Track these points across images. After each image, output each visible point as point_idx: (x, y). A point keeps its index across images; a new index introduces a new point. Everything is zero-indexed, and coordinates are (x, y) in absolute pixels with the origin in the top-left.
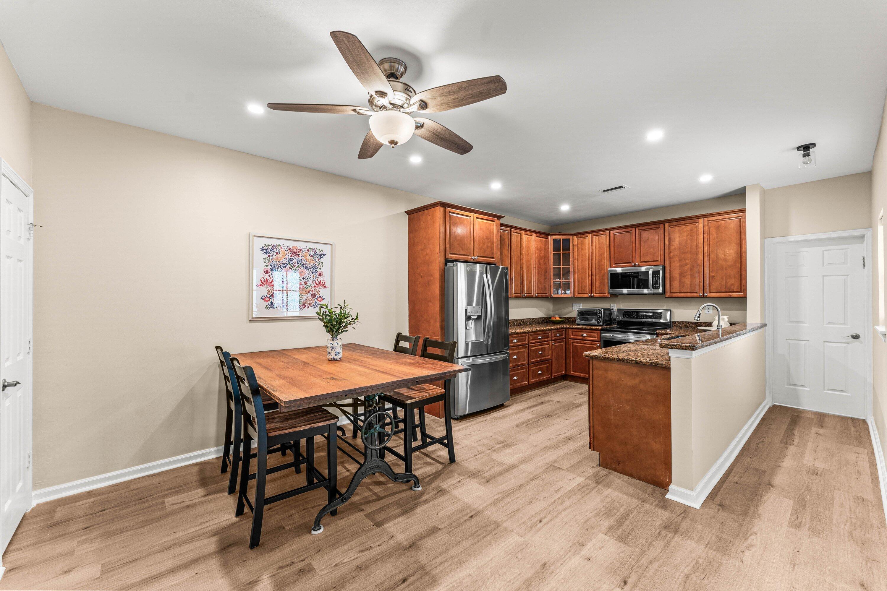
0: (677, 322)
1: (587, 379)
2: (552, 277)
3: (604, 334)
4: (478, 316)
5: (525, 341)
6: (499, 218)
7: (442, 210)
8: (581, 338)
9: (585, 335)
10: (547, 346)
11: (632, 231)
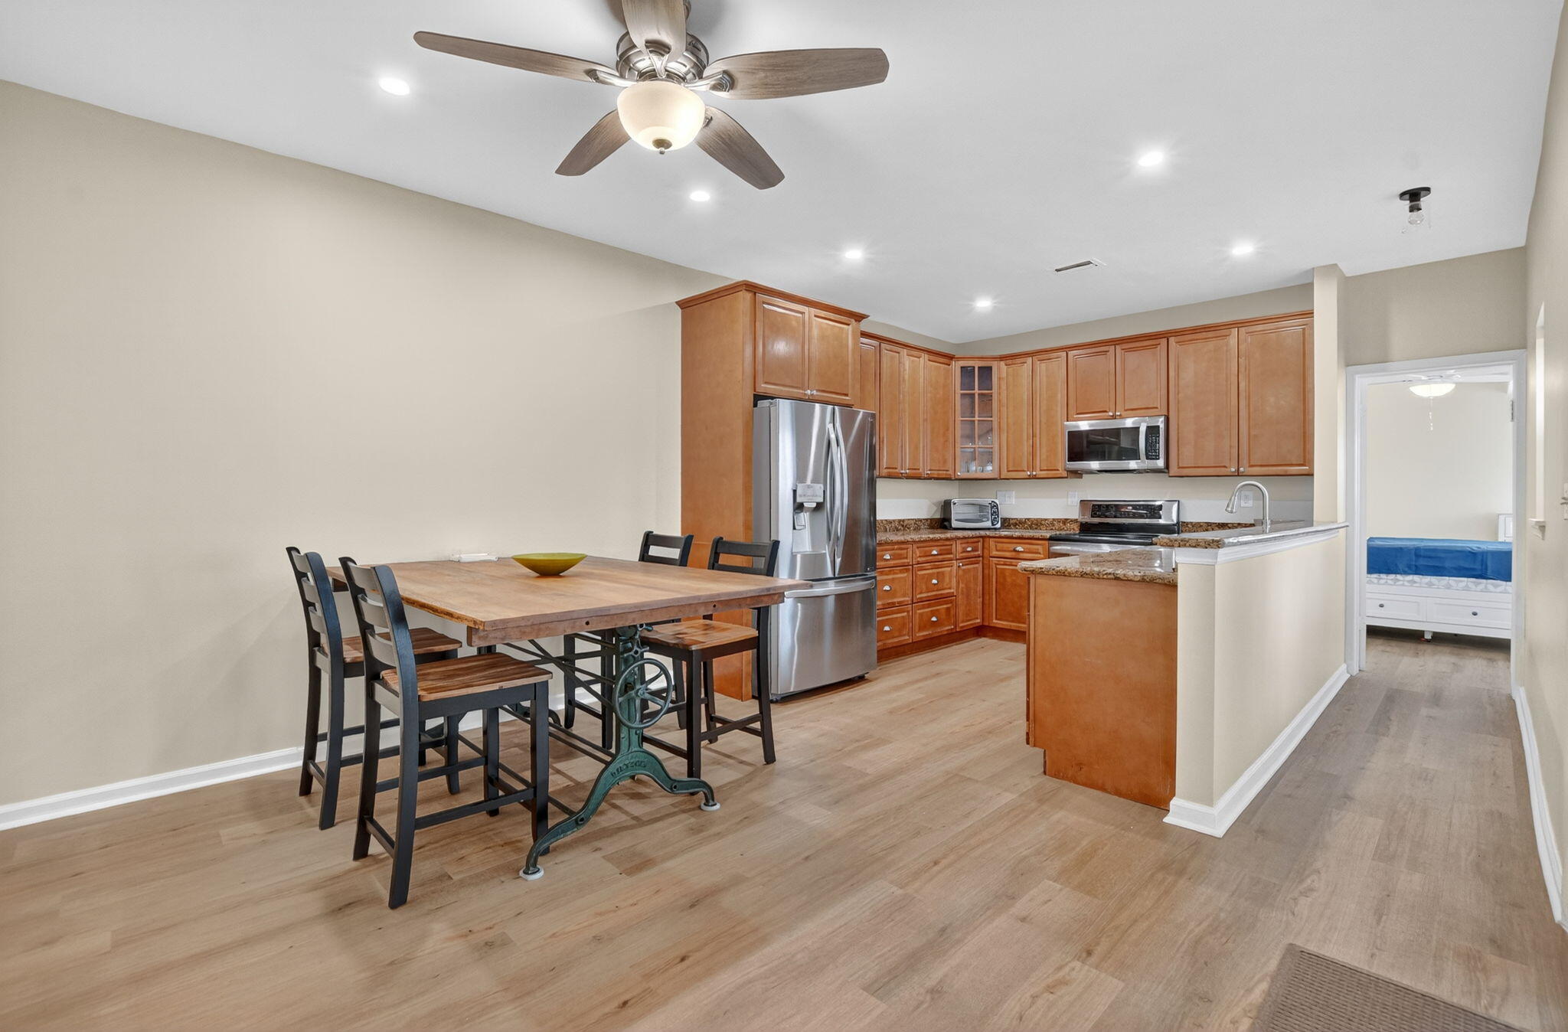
0: (1191, 523)
1: (1024, 633)
2: (958, 439)
3: (1057, 545)
4: (818, 504)
5: (907, 558)
6: (859, 317)
7: (749, 297)
8: (1013, 554)
9: (1019, 548)
10: (949, 569)
11: (1108, 351)
